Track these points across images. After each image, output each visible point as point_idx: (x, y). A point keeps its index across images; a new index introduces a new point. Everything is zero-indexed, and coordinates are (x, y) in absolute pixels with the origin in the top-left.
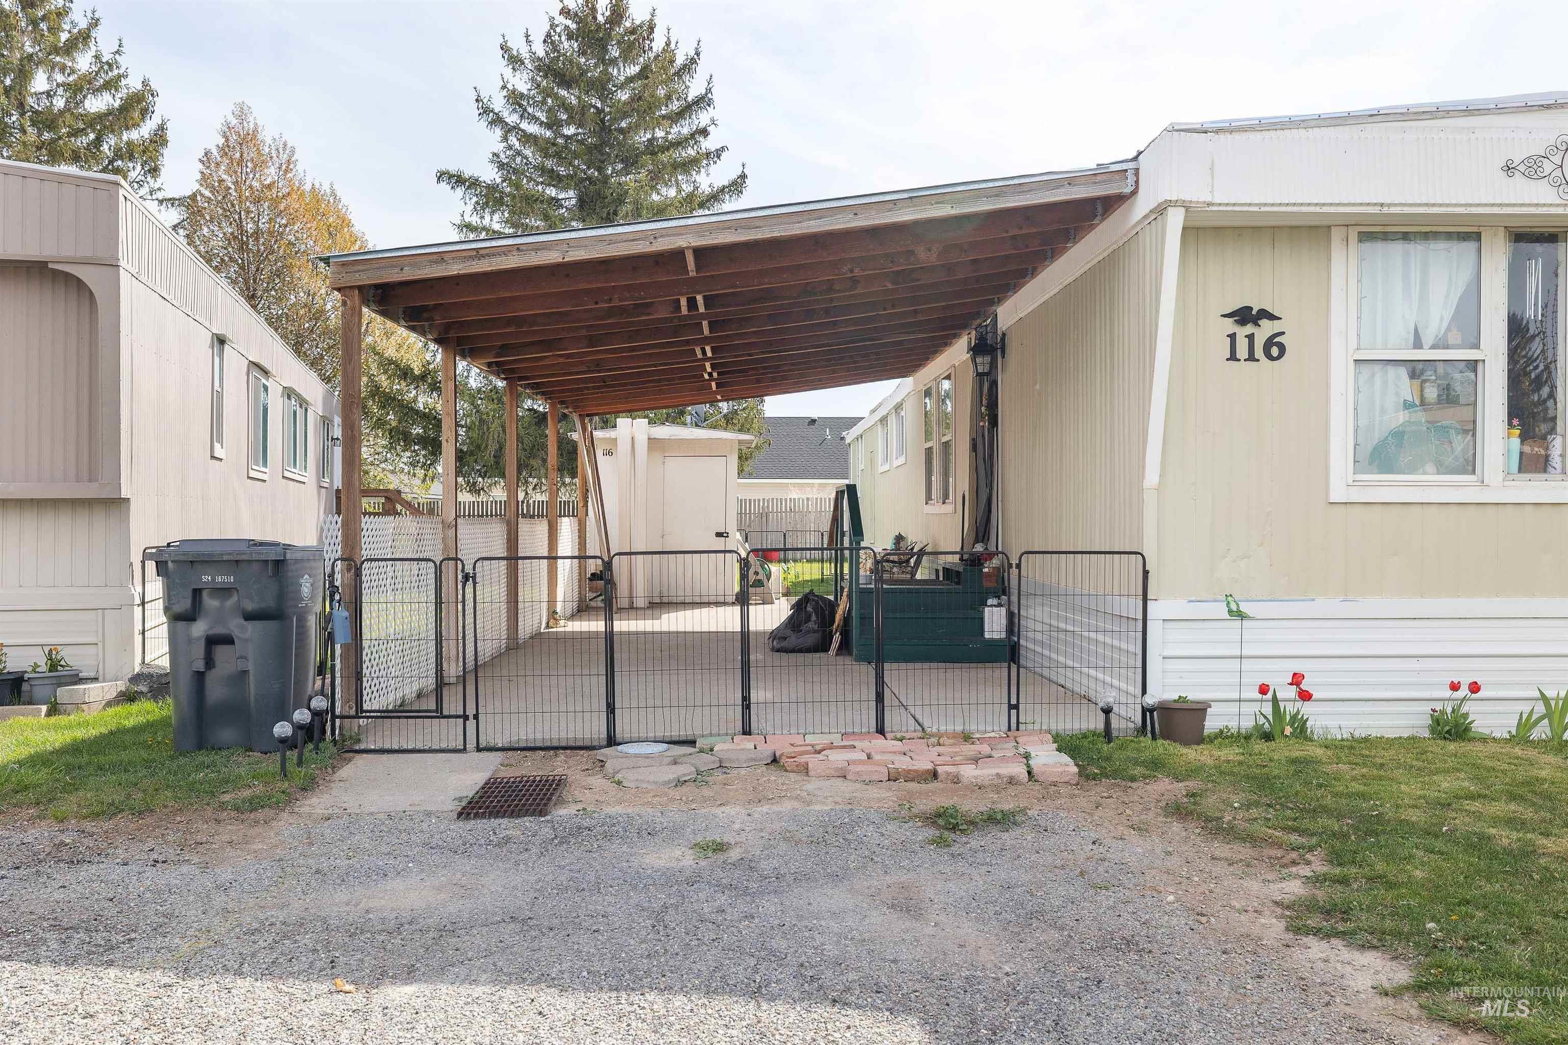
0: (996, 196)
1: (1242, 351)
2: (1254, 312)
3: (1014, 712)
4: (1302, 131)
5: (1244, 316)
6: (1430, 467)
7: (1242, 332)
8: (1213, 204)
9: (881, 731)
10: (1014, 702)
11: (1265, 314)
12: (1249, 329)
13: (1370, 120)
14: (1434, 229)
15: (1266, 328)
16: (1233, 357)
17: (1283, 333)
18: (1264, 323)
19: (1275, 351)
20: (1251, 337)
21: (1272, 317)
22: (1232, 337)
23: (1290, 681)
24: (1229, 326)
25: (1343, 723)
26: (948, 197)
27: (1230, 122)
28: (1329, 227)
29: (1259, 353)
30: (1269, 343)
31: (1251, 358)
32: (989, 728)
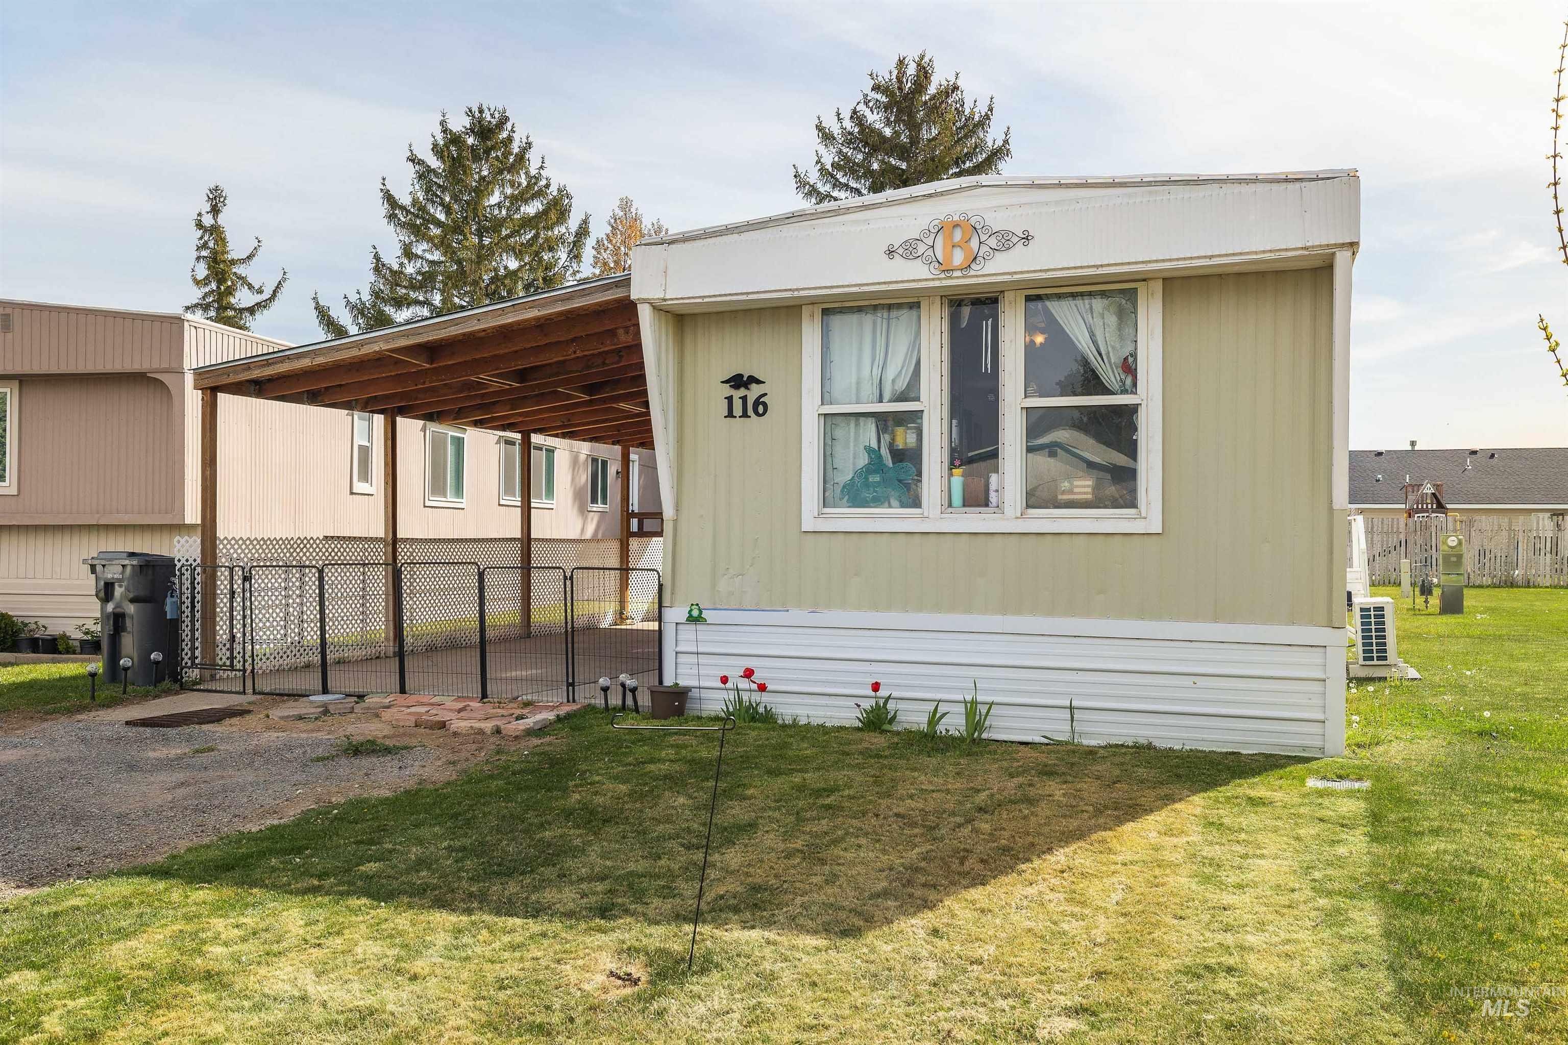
0: (568, 299)
1: (738, 410)
2: (745, 379)
3: (571, 688)
4: (736, 236)
5: (738, 381)
6: (894, 502)
7: (737, 394)
8: (665, 300)
9: (484, 695)
10: (570, 681)
11: (753, 380)
12: (742, 392)
13: (787, 221)
14: (882, 302)
15: (754, 392)
16: (730, 415)
17: (766, 394)
18: (754, 386)
19: (761, 409)
20: (744, 399)
21: (758, 382)
22: (730, 399)
23: (742, 674)
24: (727, 390)
25: (811, 713)
26: (537, 303)
27: (683, 233)
28: (801, 306)
29: (750, 411)
30: (757, 403)
31: (745, 415)
32: (555, 700)
